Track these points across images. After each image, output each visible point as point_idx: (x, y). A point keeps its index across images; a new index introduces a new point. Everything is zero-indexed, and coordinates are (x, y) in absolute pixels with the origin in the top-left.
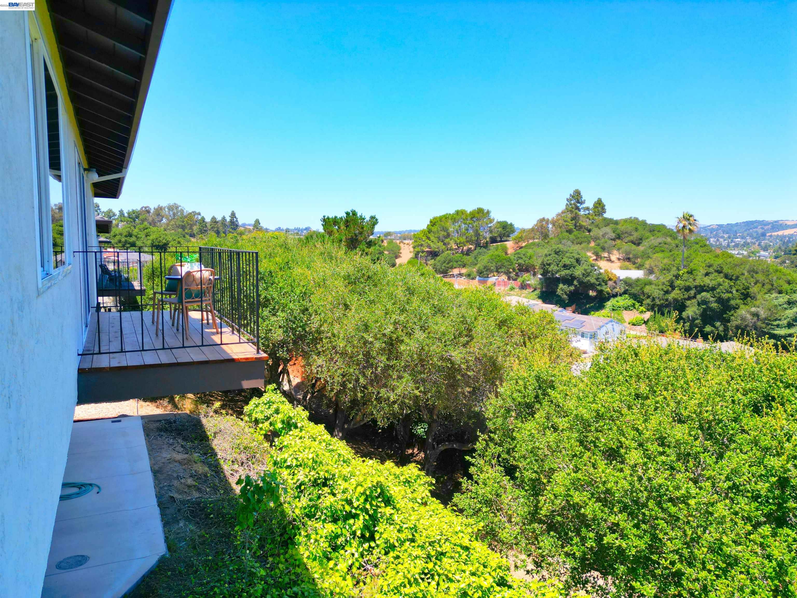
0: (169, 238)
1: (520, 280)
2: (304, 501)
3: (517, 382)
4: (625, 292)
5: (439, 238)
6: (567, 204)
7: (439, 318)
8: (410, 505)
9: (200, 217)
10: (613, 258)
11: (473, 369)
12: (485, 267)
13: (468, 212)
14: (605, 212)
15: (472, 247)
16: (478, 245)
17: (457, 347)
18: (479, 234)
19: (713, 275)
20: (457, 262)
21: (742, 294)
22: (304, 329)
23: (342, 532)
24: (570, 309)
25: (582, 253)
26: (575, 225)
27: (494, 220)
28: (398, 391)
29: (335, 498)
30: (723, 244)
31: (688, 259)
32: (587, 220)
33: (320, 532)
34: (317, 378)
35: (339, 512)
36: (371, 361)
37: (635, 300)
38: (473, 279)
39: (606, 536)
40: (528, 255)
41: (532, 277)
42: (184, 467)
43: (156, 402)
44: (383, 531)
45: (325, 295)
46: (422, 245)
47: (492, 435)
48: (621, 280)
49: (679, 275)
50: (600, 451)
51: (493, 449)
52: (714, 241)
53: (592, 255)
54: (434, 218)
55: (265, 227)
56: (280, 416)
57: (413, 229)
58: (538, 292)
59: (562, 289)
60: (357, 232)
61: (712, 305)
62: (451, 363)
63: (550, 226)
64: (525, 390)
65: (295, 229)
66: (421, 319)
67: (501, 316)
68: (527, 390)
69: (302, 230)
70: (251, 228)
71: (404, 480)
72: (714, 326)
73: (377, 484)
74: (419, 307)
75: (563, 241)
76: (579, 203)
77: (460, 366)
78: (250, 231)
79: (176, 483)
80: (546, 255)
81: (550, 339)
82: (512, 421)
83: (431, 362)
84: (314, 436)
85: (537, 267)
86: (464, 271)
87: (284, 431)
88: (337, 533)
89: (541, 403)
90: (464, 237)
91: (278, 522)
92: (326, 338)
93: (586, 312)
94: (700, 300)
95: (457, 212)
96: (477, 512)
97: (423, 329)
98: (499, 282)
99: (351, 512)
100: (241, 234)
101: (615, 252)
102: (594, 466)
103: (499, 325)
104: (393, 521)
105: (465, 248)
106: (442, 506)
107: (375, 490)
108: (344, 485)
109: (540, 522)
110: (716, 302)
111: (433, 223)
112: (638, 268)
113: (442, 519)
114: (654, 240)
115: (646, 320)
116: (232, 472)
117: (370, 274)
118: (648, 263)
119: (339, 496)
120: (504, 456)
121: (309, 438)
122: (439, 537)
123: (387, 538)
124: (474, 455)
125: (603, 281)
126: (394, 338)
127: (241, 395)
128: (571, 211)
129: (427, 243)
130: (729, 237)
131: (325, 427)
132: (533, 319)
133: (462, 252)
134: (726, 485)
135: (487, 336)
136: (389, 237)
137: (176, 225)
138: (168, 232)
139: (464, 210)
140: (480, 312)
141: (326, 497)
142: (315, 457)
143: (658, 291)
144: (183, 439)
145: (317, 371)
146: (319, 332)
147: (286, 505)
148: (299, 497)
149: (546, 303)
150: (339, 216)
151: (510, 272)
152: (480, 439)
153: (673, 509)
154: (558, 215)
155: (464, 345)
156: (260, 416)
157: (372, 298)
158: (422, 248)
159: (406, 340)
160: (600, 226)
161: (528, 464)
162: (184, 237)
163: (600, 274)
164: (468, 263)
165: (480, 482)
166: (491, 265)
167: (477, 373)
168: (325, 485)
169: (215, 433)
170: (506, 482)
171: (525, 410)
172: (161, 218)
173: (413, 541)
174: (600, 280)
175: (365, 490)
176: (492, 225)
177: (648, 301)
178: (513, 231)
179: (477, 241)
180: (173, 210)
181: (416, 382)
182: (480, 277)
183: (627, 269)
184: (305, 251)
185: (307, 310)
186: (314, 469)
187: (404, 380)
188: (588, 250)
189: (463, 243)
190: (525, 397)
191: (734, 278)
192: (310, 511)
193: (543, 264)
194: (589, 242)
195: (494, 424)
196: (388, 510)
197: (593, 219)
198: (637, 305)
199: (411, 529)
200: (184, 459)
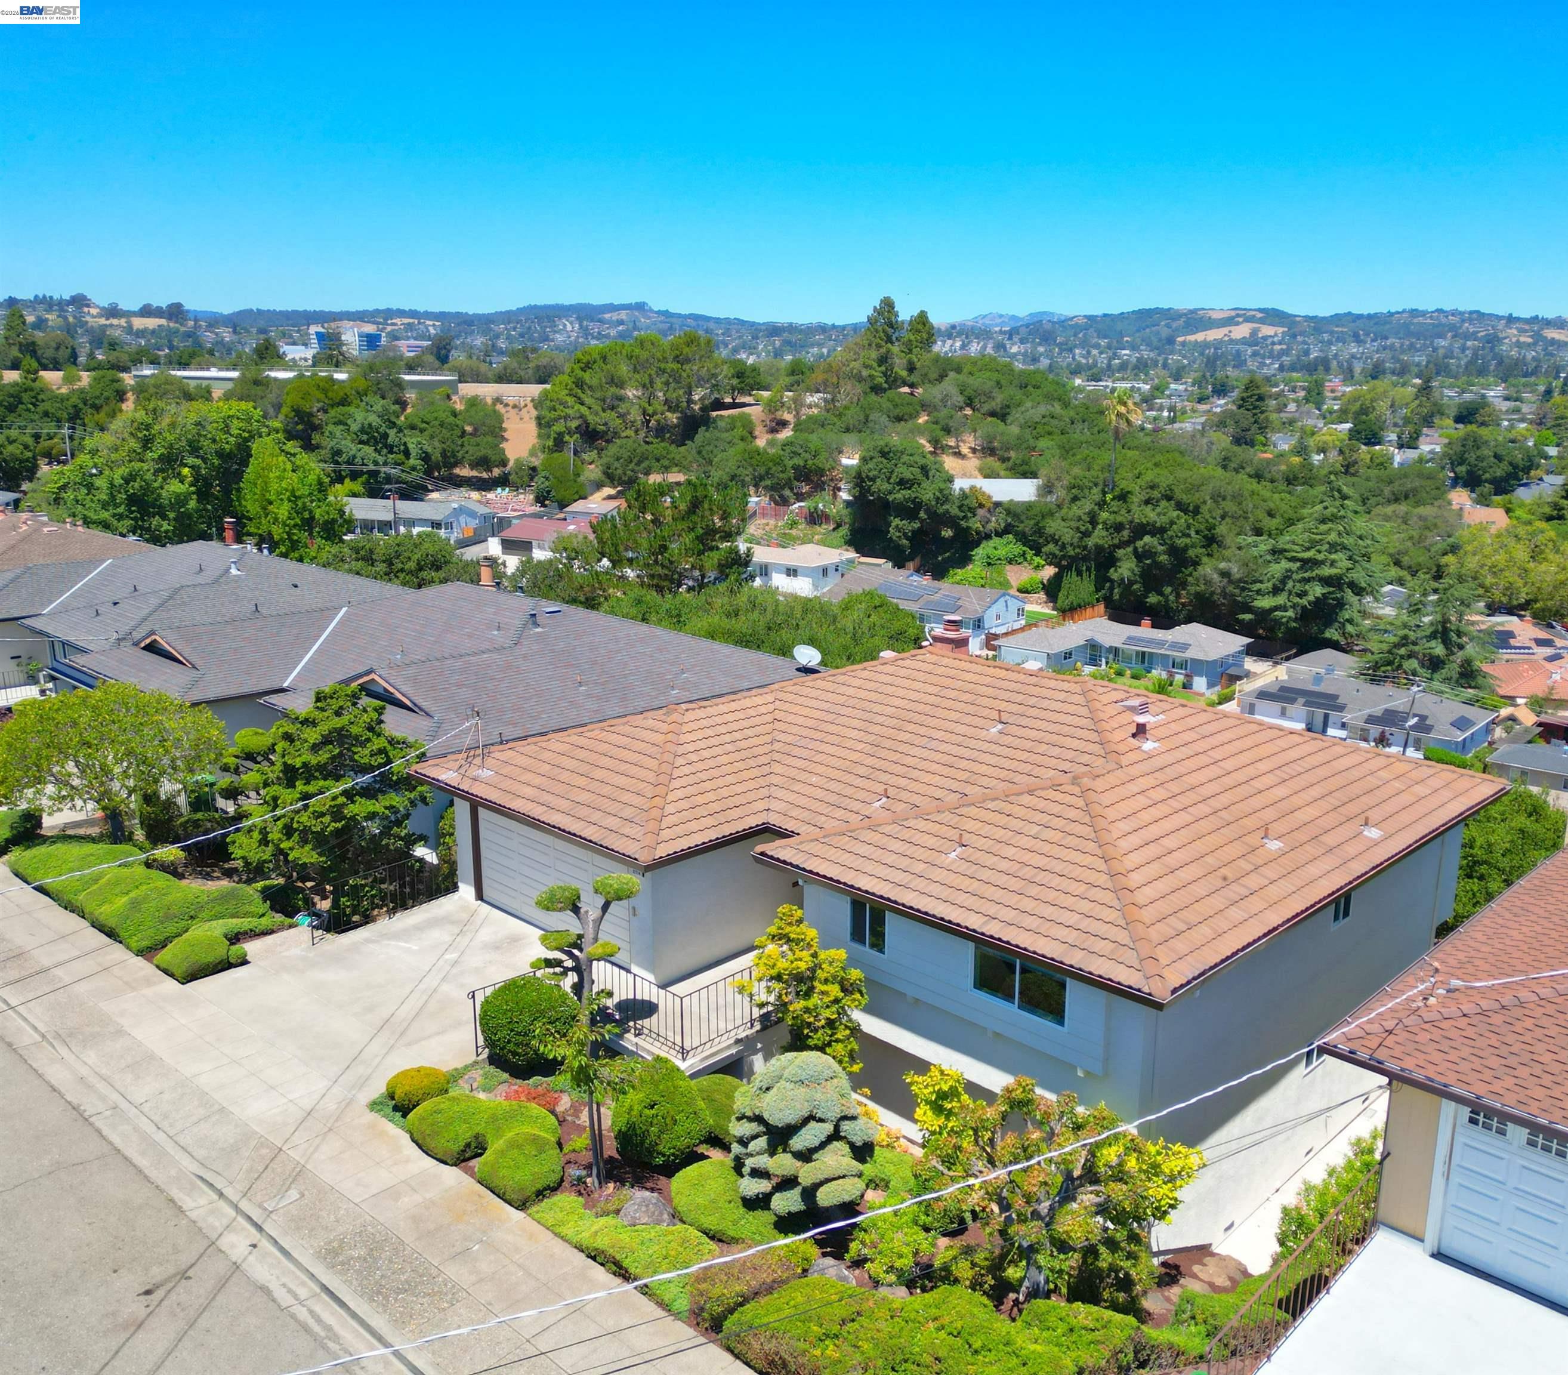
4: (1007, 530)
10: (965, 450)
12: (733, 478)
14: (934, 343)
15: (677, 420)
19: (1160, 505)
20: (658, 460)
21: (1205, 537)
24: (911, 565)
37: (1025, 545)
40: (812, 447)
48: (999, 506)
49: (1105, 503)
53: (927, 444)
58: (844, 531)
59: (898, 527)
61: (1161, 558)
76: (892, 327)
90: (663, 401)
93: (939, 573)
94: (1140, 550)
98: (763, 508)
101: (967, 436)
110: (1166, 552)
112: (1011, 470)
114: (1031, 410)
115: (1045, 582)
125: (970, 510)
130: (1109, 347)
143: (1070, 532)
163: (966, 496)
166: (745, 471)
174: (965, 508)
177: (1051, 547)
179: (688, 407)
183: (994, 473)
189: (662, 413)
191: (1192, 509)
194: (917, 415)
198: (1030, 553)
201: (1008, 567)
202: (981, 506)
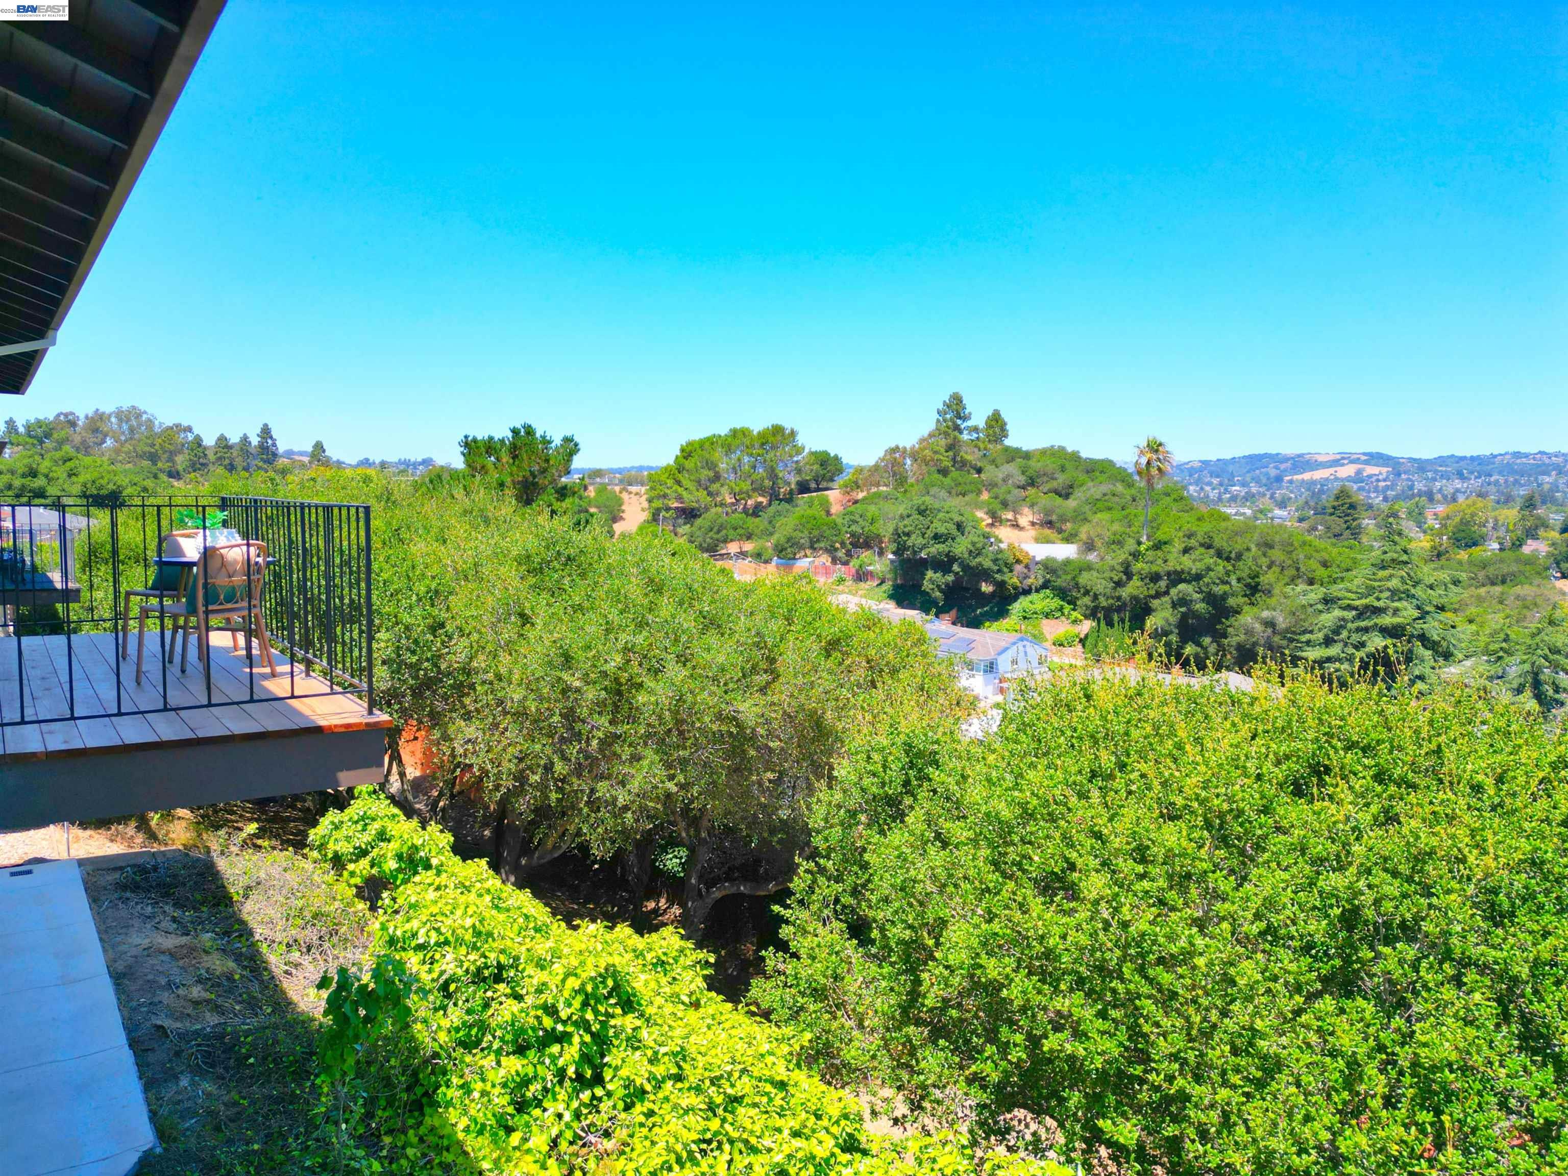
0: (123, 481)
1: (854, 563)
2: (456, 1016)
3: (869, 757)
4: (1045, 586)
5: (699, 482)
6: (938, 421)
7: (712, 638)
8: (669, 1008)
9: (190, 437)
10: (1023, 521)
11: (778, 737)
12: (789, 540)
13: (755, 433)
14: (1006, 436)
15: (764, 500)
16: (774, 496)
17: (748, 695)
18: (776, 476)
19: (1197, 552)
20: (735, 529)
21: (1247, 585)
22: (435, 665)
23: (536, 1072)
24: (947, 617)
25: (967, 511)
26: (954, 460)
27: (804, 448)
28: (635, 785)
29: (522, 1004)
30: (1211, 495)
31: (1153, 524)
32: (976, 450)
33: (491, 1076)
34: (466, 765)
35: (530, 1032)
36: (578, 726)
37: (1063, 600)
38: (766, 562)
39: (1047, 1038)
40: (869, 515)
41: (877, 558)
42: (181, 963)
43: (109, 829)
44: (619, 1062)
45: (478, 596)
46: (665, 496)
47: (822, 861)
48: (1037, 563)
49: (1139, 552)
50: (1029, 879)
51: (827, 889)
52: (1196, 491)
53: (985, 517)
54: (689, 444)
55: (335, 459)
56: (394, 846)
57: (646, 464)
58: (888, 586)
59: (932, 580)
60: (537, 468)
61: (1198, 606)
62: (738, 726)
63: (908, 462)
64: (885, 771)
65: (400, 462)
66: (677, 640)
67: (829, 632)
68: (888, 771)
69: (415, 465)
70: (306, 459)
71: (655, 961)
72: (1199, 644)
73: (606, 969)
74: (673, 617)
75: (933, 491)
76: (960, 418)
77: (754, 730)
78: (303, 466)
79: (165, 997)
80: (902, 517)
81: (920, 673)
82: (862, 832)
83: (698, 725)
84: (467, 884)
85: (886, 540)
86: (748, 547)
87: (401, 876)
88: (526, 1075)
89: (914, 796)
90: (749, 482)
91: (402, 1062)
92: (484, 682)
93: (975, 623)
94: (1175, 598)
95: (734, 433)
96: (796, 1013)
97: (683, 660)
98: (816, 567)
99: (554, 1029)
100: (284, 472)
101: (1026, 510)
102: (1024, 908)
103: (826, 650)
104: (640, 1041)
105: (749, 502)
106: (729, 1006)
107: (601, 982)
108: (540, 976)
109: (918, 1022)
110: (1203, 600)
111: (687, 452)
112: (1068, 540)
113: (733, 1032)
114: (1093, 489)
115: (1082, 636)
116: (287, 968)
117: (572, 552)
118: (1084, 531)
119: (529, 1000)
120: (847, 900)
121: (456, 888)
122: (729, 1068)
123: (628, 1078)
124: (788, 902)
125: (1006, 564)
126: (623, 681)
127: (294, 807)
128: (946, 434)
129: (676, 492)
130: (1221, 484)
131: (488, 863)
132: (888, 637)
133: (745, 510)
134: (1255, 929)
135: (806, 670)
136: (598, 480)
137: (135, 451)
138: (119, 467)
139: (748, 429)
140: (790, 625)
141: (501, 1003)
142: (477, 924)
143: (1104, 582)
144: (174, 905)
145: (466, 750)
146: (467, 671)
147: (419, 1026)
148: (444, 1008)
149: (903, 608)
150: (497, 436)
151: (836, 550)
152: (801, 870)
153: (1166, 978)
154: (922, 440)
155: (763, 690)
156: (344, 848)
157: (577, 599)
158: (666, 501)
159: (649, 683)
160: (999, 461)
161: (896, 912)
162: (156, 477)
163: (1001, 551)
164: (757, 531)
165: (803, 952)
166: (800, 535)
167: (786, 743)
168: (498, 979)
169: (249, 888)
170: (850, 952)
171: (884, 810)
172: (100, 436)
173: (679, 1078)
174: (1001, 562)
175: (583, 985)
176: (800, 457)
177: (1087, 600)
178: (840, 471)
179: (772, 488)
180: (128, 420)
181: (669, 766)
182: (779, 557)
183: (1049, 541)
184: (430, 507)
185: (442, 625)
186: (475, 948)
187: (645, 763)
188: (978, 506)
189: (747, 493)
190: (883, 784)
191: (1233, 555)
192: (469, 1035)
193: (897, 534)
194: (979, 493)
195: (826, 839)
196: (629, 1022)
197: (985, 449)
198: (1067, 608)
199: (675, 1054)
200: (182, 946)
201: (1045, 621)
202: (1018, 561)
